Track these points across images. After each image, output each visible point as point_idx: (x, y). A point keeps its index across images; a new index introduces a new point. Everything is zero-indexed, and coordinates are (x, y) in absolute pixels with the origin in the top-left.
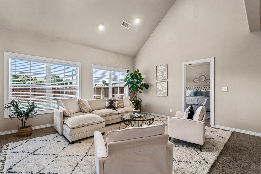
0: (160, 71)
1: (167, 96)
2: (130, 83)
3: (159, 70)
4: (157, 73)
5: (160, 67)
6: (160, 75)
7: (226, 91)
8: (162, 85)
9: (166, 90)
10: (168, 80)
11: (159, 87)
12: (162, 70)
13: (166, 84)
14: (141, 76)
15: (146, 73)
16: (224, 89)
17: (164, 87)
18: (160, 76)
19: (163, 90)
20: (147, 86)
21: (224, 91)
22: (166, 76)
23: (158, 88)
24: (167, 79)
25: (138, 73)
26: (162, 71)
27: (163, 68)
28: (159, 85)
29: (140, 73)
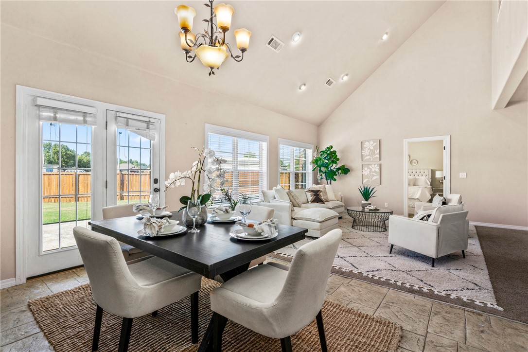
0: (368, 149)
1: (380, 184)
2: (323, 166)
3: (367, 147)
4: (363, 152)
5: (367, 143)
6: (368, 154)
7: (466, 177)
8: (371, 169)
9: (379, 177)
10: (380, 162)
11: (366, 172)
12: (372, 148)
13: (379, 168)
14: (337, 156)
15: (342, 152)
16: (463, 175)
17: (375, 172)
18: (367, 156)
19: (373, 176)
20: (345, 171)
21: (463, 177)
22: (378, 156)
23: (363, 173)
24: (380, 160)
25: (332, 150)
26: (371, 150)
27: (374, 145)
28: (366, 169)
29: (334, 151)
